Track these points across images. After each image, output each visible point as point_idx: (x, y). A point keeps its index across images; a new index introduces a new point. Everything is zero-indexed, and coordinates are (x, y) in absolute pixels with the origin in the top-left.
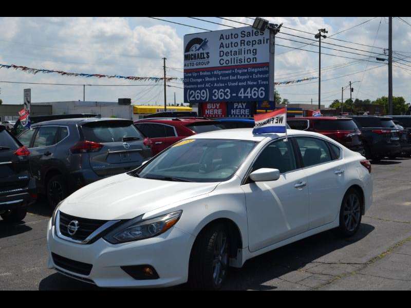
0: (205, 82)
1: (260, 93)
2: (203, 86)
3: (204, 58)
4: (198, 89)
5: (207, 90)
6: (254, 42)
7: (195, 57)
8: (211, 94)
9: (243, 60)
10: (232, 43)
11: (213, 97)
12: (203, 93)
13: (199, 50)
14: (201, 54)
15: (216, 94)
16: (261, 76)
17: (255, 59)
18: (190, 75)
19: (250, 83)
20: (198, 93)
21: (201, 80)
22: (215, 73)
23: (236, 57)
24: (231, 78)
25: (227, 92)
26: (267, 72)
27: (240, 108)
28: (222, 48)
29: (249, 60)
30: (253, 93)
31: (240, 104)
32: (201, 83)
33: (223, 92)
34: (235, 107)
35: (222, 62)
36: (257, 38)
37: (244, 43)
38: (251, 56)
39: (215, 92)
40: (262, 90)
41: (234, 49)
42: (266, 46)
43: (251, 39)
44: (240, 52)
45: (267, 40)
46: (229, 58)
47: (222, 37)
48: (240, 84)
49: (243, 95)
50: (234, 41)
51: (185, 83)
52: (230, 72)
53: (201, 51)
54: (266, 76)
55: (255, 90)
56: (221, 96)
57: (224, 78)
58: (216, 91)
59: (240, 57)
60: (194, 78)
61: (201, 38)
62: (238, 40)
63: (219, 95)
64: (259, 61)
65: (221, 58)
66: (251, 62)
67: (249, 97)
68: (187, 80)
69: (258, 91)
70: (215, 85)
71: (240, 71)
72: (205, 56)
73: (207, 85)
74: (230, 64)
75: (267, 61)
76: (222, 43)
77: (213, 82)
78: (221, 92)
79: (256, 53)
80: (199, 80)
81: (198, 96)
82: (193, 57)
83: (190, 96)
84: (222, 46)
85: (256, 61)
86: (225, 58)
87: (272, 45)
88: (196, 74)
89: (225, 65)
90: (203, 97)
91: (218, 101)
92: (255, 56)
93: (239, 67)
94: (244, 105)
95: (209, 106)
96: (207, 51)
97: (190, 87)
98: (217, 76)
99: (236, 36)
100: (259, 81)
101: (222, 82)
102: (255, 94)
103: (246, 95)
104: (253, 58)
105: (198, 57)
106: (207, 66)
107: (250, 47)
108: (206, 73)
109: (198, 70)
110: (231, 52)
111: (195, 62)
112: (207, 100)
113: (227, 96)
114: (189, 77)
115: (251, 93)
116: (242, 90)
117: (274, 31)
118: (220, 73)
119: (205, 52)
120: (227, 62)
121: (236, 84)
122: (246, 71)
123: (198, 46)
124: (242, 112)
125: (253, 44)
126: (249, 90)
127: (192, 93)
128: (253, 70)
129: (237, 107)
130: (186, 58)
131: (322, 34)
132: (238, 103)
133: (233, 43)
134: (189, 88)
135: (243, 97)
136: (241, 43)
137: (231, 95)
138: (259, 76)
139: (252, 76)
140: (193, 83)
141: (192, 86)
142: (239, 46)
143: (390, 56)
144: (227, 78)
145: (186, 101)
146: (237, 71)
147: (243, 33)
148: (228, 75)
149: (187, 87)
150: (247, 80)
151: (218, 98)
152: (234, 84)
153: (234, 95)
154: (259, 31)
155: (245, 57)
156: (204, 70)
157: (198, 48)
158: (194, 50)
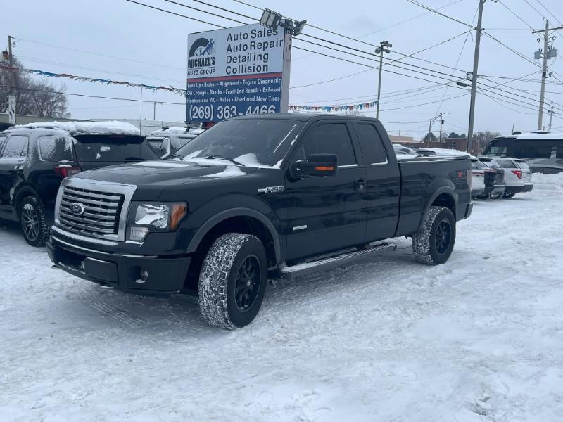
0: (210, 96)
1: (269, 112)
2: (207, 101)
3: (210, 65)
4: (201, 104)
5: (212, 106)
6: (266, 45)
7: (200, 63)
8: (216, 112)
9: (252, 69)
10: (240, 46)
12: (207, 110)
13: (203, 54)
14: (206, 58)
15: (221, 112)
16: (272, 90)
17: (265, 68)
18: (194, 86)
19: (259, 99)
20: (201, 109)
22: (221, 84)
23: (244, 63)
24: (239, 91)
25: (234, 109)
26: (279, 85)
28: (229, 54)
29: (259, 69)
30: (262, 111)
32: (205, 97)
33: (229, 110)
35: (229, 70)
36: (269, 39)
37: (254, 46)
38: (261, 63)
39: (220, 109)
40: (272, 108)
41: (243, 53)
42: (280, 50)
43: (262, 40)
44: (249, 59)
45: (281, 41)
46: (236, 65)
47: (230, 38)
48: (248, 100)
50: (243, 42)
51: (188, 97)
52: (237, 83)
53: (206, 55)
54: (278, 90)
55: (264, 108)
56: (227, 114)
57: (231, 92)
58: (222, 108)
59: (248, 64)
60: (198, 90)
62: (248, 42)
65: (228, 65)
66: (262, 72)
68: (190, 93)
69: (267, 110)
70: (221, 100)
71: (249, 83)
72: (211, 62)
73: (212, 100)
74: (237, 74)
75: (280, 70)
76: (229, 46)
77: (218, 97)
79: (267, 59)
80: (204, 93)
81: (201, 114)
82: (197, 63)
83: (193, 113)
84: (229, 50)
85: (267, 70)
86: (233, 65)
87: (288, 48)
89: (232, 74)
90: (207, 115)
92: (266, 64)
93: (247, 78)
97: (193, 101)
98: (223, 88)
99: (245, 36)
100: (270, 97)
101: (229, 96)
102: (264, 114)
104: (264, 66)
105: (203, 64)
106: (212, 75)
107: (261, 52)
108: (211, 85)
109: (201, 81)
110: (239, 57)
111: (199, 69)
112: (211, 119)
114: (192, 89)
115: (259, 112)
116: (250, 108)
117: (291, 30)
118: (226, 84)
119: (210, 56)
120: (235, 71)
121: (244, 100)
122: (255, 82)
123: (203, 49)
125: (264, 47)
126: (257, 108)
127: (196, 110)
128: (263, 82)
130: (191, 63)
133: (243, 45)
134: (192, 103)
136: (251, 46)
138: (269, 90)
139: (262, 90)
140: (196, 97)
141: (196, 101)
142: (249, 51)
143: (474, 81)
144: (234, 92)
145: (188, 119)
146: (245, 82)
147: (253, 32)
148: (235, 87)
149: (191, 101)
150: (256, 95)
151: (223, 117)
152: (241, 100)
153: (241, 113)
154: (272, 30)
155: (255, 65)
156: (208, 80)
157: (203, 51)
158: (199, 53)
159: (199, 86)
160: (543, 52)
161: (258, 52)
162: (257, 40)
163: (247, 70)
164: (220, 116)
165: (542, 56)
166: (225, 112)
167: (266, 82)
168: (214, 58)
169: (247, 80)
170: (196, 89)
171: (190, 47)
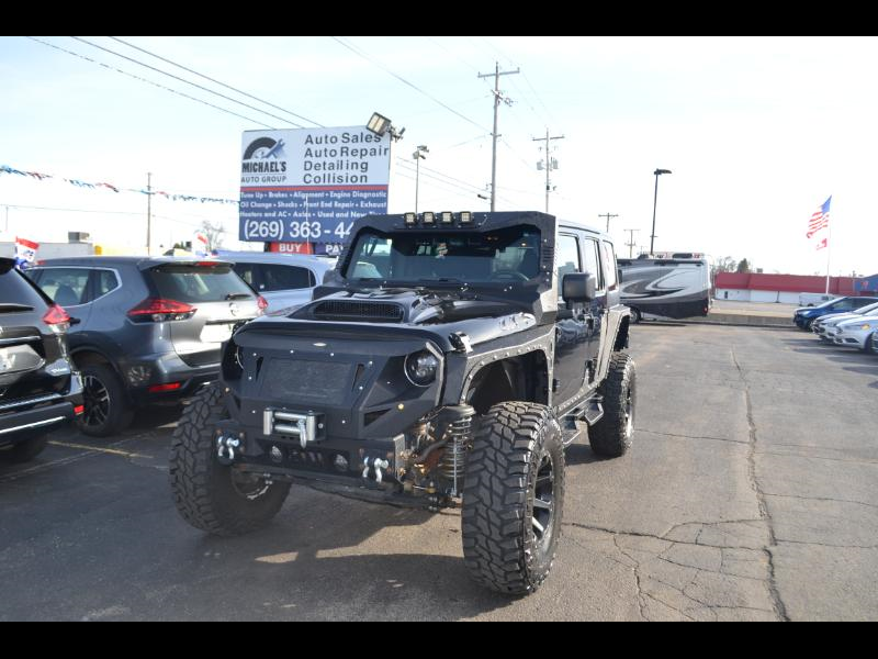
0: (279, 210)
2: (274, 215)
3: (277, 171)
4: (263, 219)
5: (281, 221)
6: (364, 152)
7: (261, 167)
8: (288, 229)
9: (344, 179)
10: (326, 150)
11: (291, 234)
12: (274, 227)
13: (268, 156)
14: (272, 163)
15: (296, 229)
16: (375, 205)
17: (364, 178)
18: (252, 196)
20: (264, 225)
21: (270, 205)
22: (296, 195)
23: (331, 172)
24: (324, 204)
25: (316, 226)
26: (384, 200)
28: (309, 158)
29: (354, 179)
31: (336, 247)
32: (271, 210)
33: (310, 227)
34: (327, 252)
35: (308, 179)
36: (369, 146)
37: (346, 152)
38: (358, 173)
39: (295, 226)
41: (329, 160)
42: (384, 159)
43: (359, 146)
44: (340, 166)
45: (386, 150)
46: (321, 173)
47: (309, 140)
48: (338, 215)
49: (342, 233)
50: (330, 147)
51: (241, 209)
52: (321, 195)
53: (272, 159)
54: (383, 205)
56: (305, 232)
57: (311, 205)
58: (297, 224)
59: (338, 173)
60: (258, 201)
61: (272, 137)
62: (338, 146)
63: (301, 230)
64: (370, 182)
65: (307, 172)
66: (359, 183)
68: (246, 205)
70: (295, 214)
71: (339, 196)
72: (280, 167)
73: (280, 214)
74: (321, 183)
75: (384, 182)
76: (309, 150)
77: (291, 210)
78: (305, 226)
79: (366, 168)
80: (268, 206)
81: (264, 232)
82: (257, 167)
83: (250, 230)
84: (309, 153)
85: (366, 181)
86: (313, 173)
88: (262, 196)
89: (313, 183)
90: (274, 233)
91: (300, 241)
92: (364, 174)
93: (337, 189)
95: (282, 247)
96: (283, 160)
97: (249, 215)
98: (299, 201)
99: (334, 140)
101: (308, 210)
104: (362, 176)
105: (267, 169)
106: (277, 184)
107: (357, 159)
108: (278, 195)
109: (264, 190)
110: (324, 164)
111: (260, 175)
112: (280, 238)
113: (316, 233)
114: (249, 200)
116: (342, 225)
118: (304, 196)
119: (279, 160)
120: (317, 180)
121: (332, 215)
122: (349, 195)
123: (267, 150)
125: (361, 155)
126: (353, 224)
127: (254, 226)
128: (361, 195)
129: (330, 251)
130: (246, 167)
131: (422, 153)
132: (333, 244)
133: (329, 149)
134: (248, 218)
135: (342, 237)
136: (342, 152)
137: (322, 232)
138: (370, 205)
139: (359, 204)
140: (256, 210)
141: (254, 215)
142: (338, 157)
143: (493, 193)
144: (316, 205)
145: (242, 237)
146: (332, 195)
147: (345, 136)
148: (319, 200)
149: (246, 215)
150: (350, 209)
151: (300, 236)
152: (327, 215)
153: (328, 232)
154: (373, 135)
155: (347, 174)
156: (275, 189)
157: (266, 153)
158: (260, 156)
160: (545, 162)
161: (352, 159)
162: (351, 146)
163: (336, 180)
164: (295, 232)
165: (545, 167)
166: (302, 229)
168: (284, 163)
169: (336, 192)
170: (255, 199)
171: (246, 148)
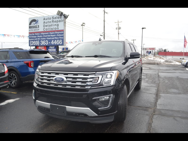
1: (60, 42)
2: (37, 39)
3: (37, 28)
5: (38, 41)
6: (57, 21)
7: (33, 27)
8: (40, 43)
9: (53, 29)
10: (48, 22)
11: (41, 44)
12: (37, 42)
13: (35, 24)
14: (36, 26)
16: (61, 35)
17: (58, 28)
18: (31, 35)
19: (56, 38)
20: (35, 42)
21: (36, 37)
22: (42, 34)
23: (50, 27)
24: (48, 36)
25: (47, 42)
26: (63, 34)
27: (52, 49)
28: (44, 24)
29: (55, 29)
30: (57, 42)
31: (52, 47)
32: (36, 38)
33: (45, 42)
34: (50, 48)
35: (44, 29)
36: (58, 20)
37: (53, 22)
38: (56, 27)
39: (42, 42)
40: (61, 41)
41: (49, 24)
42: (63, 23)
43: (56, 20)
44: (52, 25)
45: (63, 20)
46: (47, 28)
47: (44, 19)
48: (52, 38)
49: (53, 43)
50: (49, 20)
52: (48, 33)
53: (36, 25)
54: (63, 35)
55: (58, 41)
56: (44, 43)
57: (45, 36)
59: (52, 27)
61: (36, 19)
62: (51, 20)
63: (43, 43)
64: (59, 29)
65: (44, 28)
66: (56, 30)
67: (56, 44)
68: (30, 37)
69: (59, 41)
70: (42, 39)
71: (52, 33)
72: (38, 27)
73: (38, 39)
74: (48, 30)
75: (63, 29)
76: (44, 22)
77: (41, 38)
78: (44, 42)
79: (58, 26)
80: (35, 37)
81: (35, 44)
82: (32, 27)
83: (31, 43)
84: (44, 23)
85: (58, 29)
86: (46, 28)
87: (65, 23)
89: (46, 30)
90: (37, 44)
91: (43, 46)
93: (51, 31)
94: (54, 47)
95: (39, 48)
98: (42, 35)
100: (60, 37)
101: (45, 37)
102: (58, 43)
103: (54, 43)
105: (35, 27)
106: (38, 31)
108: (38, 34)
109: (34, 33)
110: (48, 25)
111: (33, 29)
112: (38, 45)
113: (47, 43)
114: (31, 36)
115: (56, 42)
116: (53, 41)
117: (65, 17)
118: (43, 34)
119: (37, 25)
121: (50, 38)
122: (54, 33)
123: (34, 23)
124: (53, 50)
125: (57, 22)
126: (55, 41)
127: (32, 42)
128: (57, 33)
129: (51, 48)
130: (30, 27)
131: (83, 25)
132: (51, 46)
133: (49, 21)
134: (31, 40)
135: (53, 44)
136: (52, 22)
138: (60, 35)
139: (57, 35)
140: (33, 38)
141: (32, 39)
143: (104, 35)
144: (47, 36)
145: (30, 45)
146: (50, 33)
147: (53, 17)
148: (47, 35)
149: (30, 39)
150: (55, 37)
151: (43, 44)
152: (49, 38)
153: (49, 43)
154: (60, 17)
155: (54, 27)
156: (37, 33)
158: (33, 24)
159: (33, 34)
162: (54, 20)
163: (51, 29)
164: (42, 43)
165: (118, 29)
167: (58, 33)
168: (39, 26)
169: (51, 32)
170: (32, 35)
171: (30, 22)
